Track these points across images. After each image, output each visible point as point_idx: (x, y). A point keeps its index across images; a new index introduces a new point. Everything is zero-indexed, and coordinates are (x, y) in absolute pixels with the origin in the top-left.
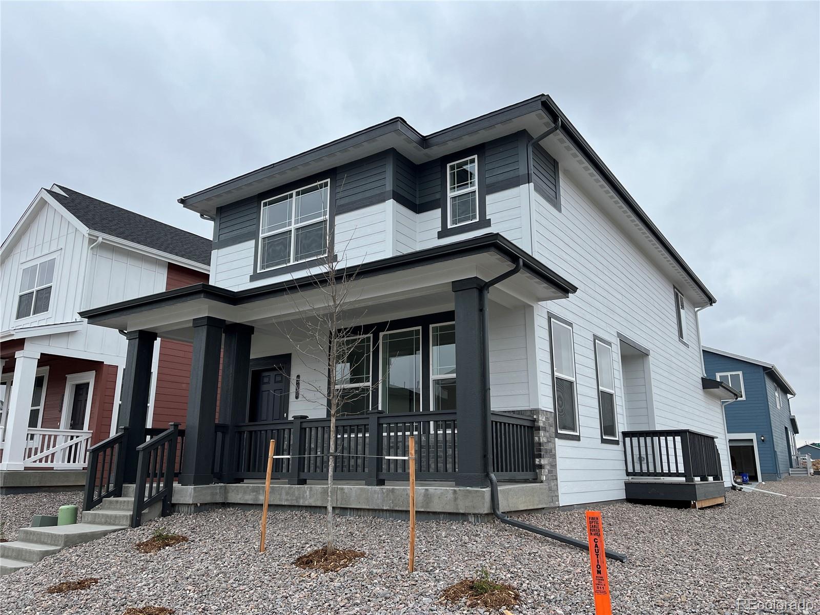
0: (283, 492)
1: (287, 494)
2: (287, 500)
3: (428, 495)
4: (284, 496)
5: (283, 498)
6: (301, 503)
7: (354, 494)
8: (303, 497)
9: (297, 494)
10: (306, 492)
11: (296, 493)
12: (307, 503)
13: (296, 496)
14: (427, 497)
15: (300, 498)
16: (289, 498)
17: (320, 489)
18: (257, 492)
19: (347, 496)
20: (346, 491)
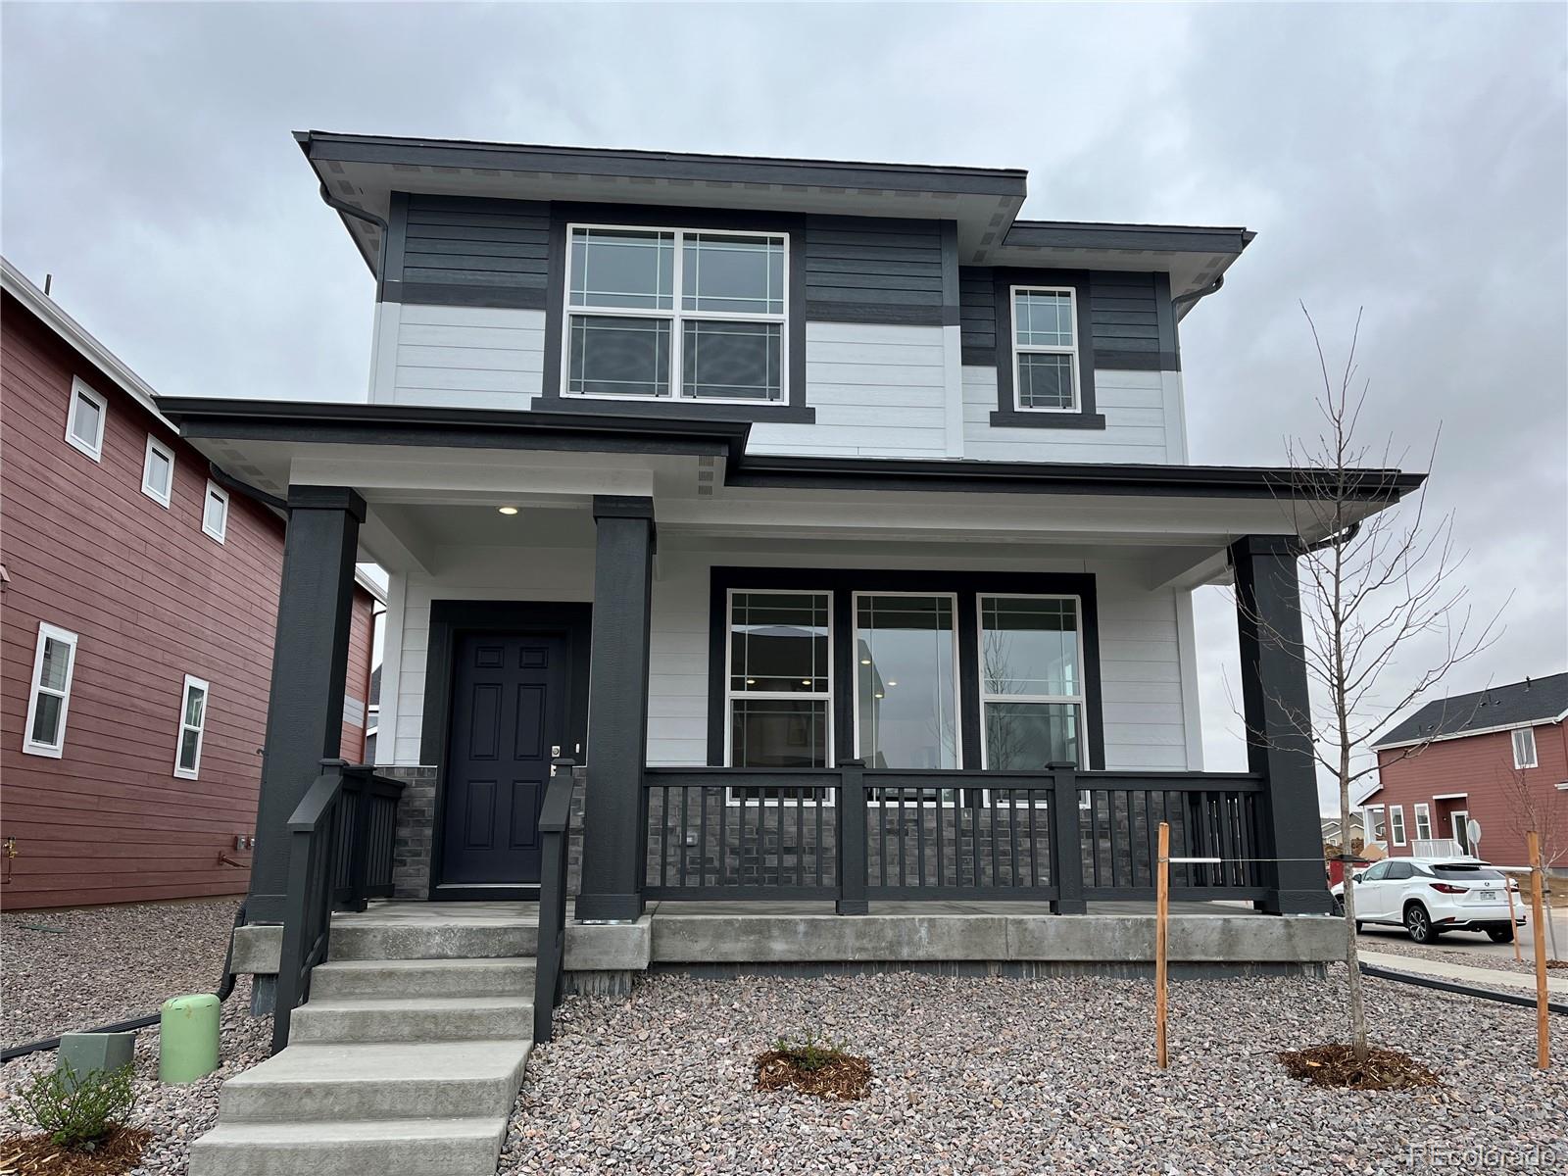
0: (847, 931)
1: (860, 935)
2: (862, 949)
3: (1230, 931)
4: (850, 941)
5: (850, 944)
6: (905, 954)
7: (1052, 932)
8: (910, 943)
9: (891, 935)
10: (918, 932)
11: (889, 934)
12: (921, 955)
13: (888, 939)
14: (1229, 934)
15: (899, 943)
16: (870, 946)
17: (959, 924)
18: (760, 932)
19: (1033, 937)
20: (1031, 926)
